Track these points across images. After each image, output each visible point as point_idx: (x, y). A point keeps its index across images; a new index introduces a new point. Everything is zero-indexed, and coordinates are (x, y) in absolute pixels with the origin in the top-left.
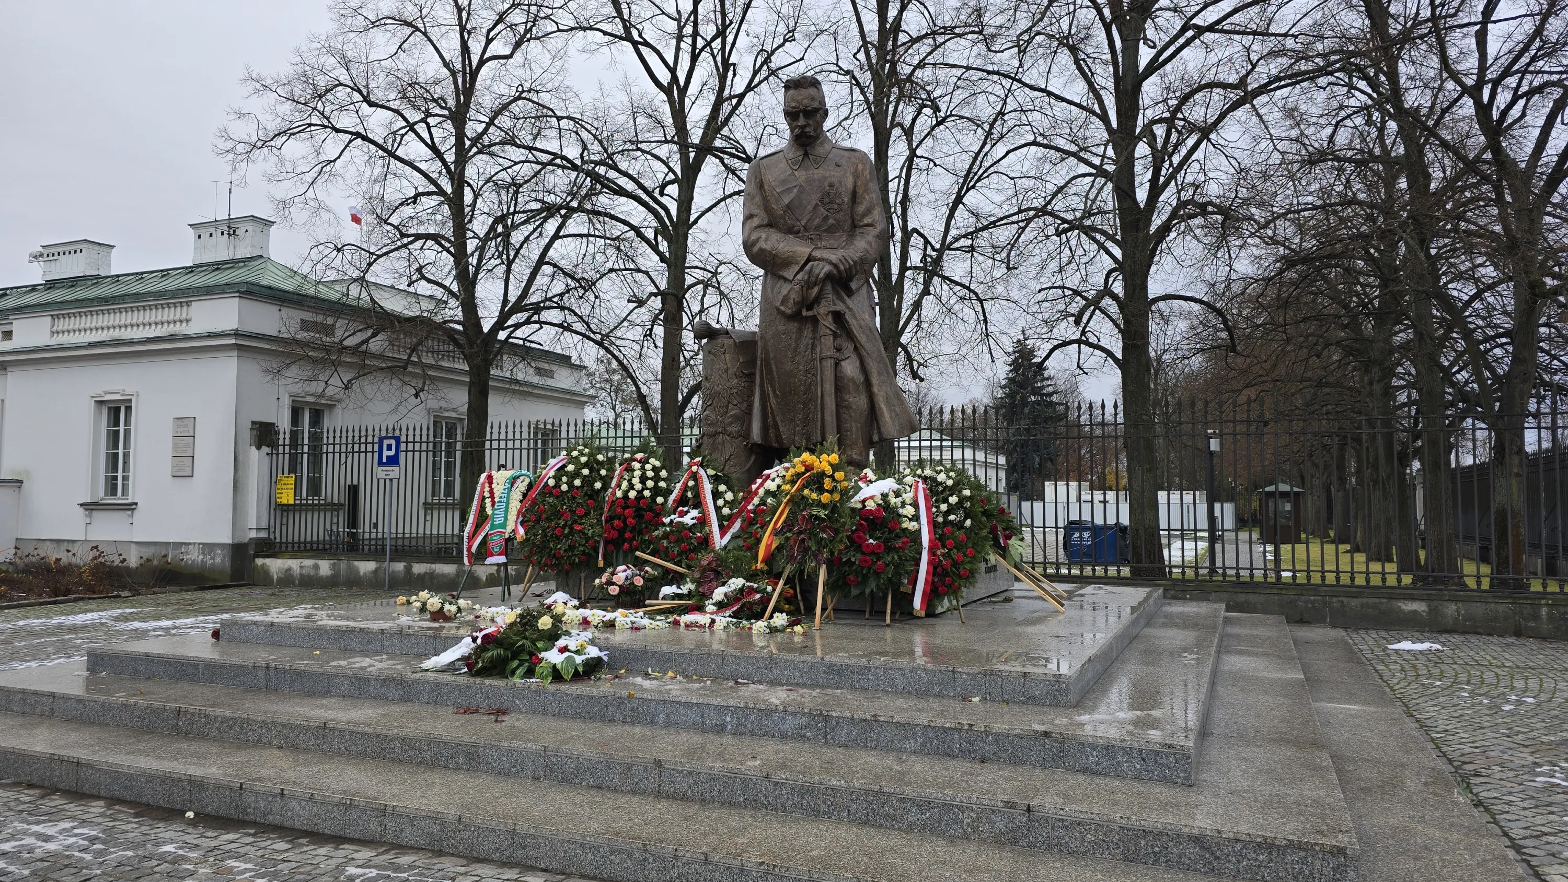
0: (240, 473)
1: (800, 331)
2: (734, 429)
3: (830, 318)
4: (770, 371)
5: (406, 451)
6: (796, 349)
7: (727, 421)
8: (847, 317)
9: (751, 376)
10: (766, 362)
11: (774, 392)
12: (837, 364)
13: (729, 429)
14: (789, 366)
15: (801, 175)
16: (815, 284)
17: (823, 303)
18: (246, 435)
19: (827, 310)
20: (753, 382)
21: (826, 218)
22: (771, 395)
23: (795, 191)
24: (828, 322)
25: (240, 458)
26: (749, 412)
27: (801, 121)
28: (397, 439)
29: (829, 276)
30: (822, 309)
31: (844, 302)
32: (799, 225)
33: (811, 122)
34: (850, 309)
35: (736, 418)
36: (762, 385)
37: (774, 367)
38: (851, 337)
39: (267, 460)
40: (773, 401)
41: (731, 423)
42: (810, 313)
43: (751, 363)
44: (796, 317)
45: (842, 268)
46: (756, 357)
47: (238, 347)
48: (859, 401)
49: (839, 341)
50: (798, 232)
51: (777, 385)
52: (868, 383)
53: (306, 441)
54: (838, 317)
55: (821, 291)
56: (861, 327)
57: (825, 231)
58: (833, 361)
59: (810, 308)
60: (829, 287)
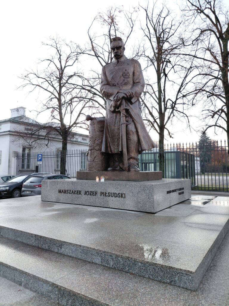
0: (10, 163)
1: (116, 116)
2: (97, 148)
3: (124, 111)
4: (108, 130)
6: (115, 122)
7: (95, 145)
8: (130, 110)
9: (102, 131)
10: (107, 127)
11: (109, 136)
12: (127, 126)
13: (95, 148)
14: (113, 128)
15: (117, 68)
16: (119, 100)
17: (122, 106)
18: (12, 155)
19: (123, 108)
20: (103, 133)
21: (124, 80)
22: (109, 137)
23: (114, 73)
24: (123, 112)
25: (10, 160)
26: (102, 142)
27: (116, 51)
28: (41, 155)
29: (123, 98)
30: (122, 108)
31: (129, 106)
32: (116, 83)
33: (119, 51)
34: (131, 108)
35: (98, 144)
36: (106, 134)
37: (109, 129)
38: (131, 117)
39: (16, 160)
40: (109, 139)
41: (96, 146)
42: (118, 110)
43: (103, 127)
44: (114, 112)
45: (128, 95)
46: (104, 126)
47: (10, 134)
48: (134, 138)
49: (127, 118)
50: (115, 86)
51: (110, 134)
52: (137, 132)
53: (26, 156)
54: (127, 111)
55: (121, 102)
56: (135, 114)
57: (124, 84)
58: (125, 125)
59: (118, 108)
60: (124, 101)
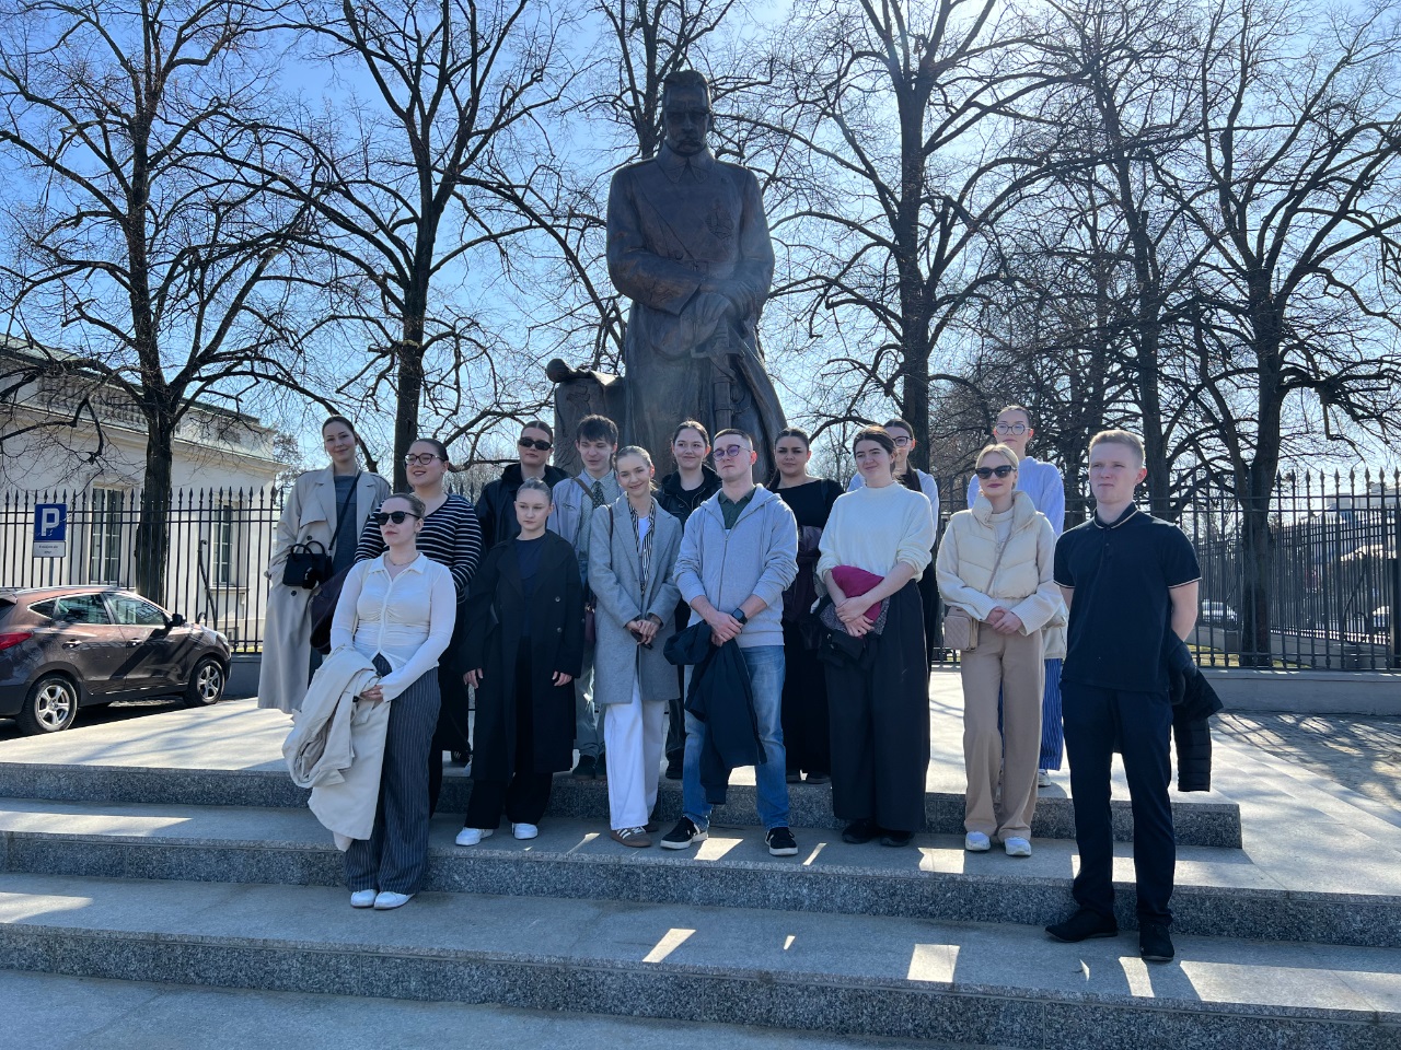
5: (73, 523)
8: (744, 362)
12: (733, 418)
15: (683, 189)
16: (711, 320)
17: (719, 343)
19: (724, 351)
21: (714, 243)
24: (724, 367)
28: (62, 508)
30: (718, 351)
31: (739, 344)
32: (682, 250)
33: (697, 127)
42: (700, 355)
49: (735, 390)
50: (680, 258)
57: (712, 258)
58: (730, 414)
59: (701, 350)
